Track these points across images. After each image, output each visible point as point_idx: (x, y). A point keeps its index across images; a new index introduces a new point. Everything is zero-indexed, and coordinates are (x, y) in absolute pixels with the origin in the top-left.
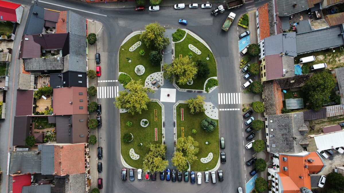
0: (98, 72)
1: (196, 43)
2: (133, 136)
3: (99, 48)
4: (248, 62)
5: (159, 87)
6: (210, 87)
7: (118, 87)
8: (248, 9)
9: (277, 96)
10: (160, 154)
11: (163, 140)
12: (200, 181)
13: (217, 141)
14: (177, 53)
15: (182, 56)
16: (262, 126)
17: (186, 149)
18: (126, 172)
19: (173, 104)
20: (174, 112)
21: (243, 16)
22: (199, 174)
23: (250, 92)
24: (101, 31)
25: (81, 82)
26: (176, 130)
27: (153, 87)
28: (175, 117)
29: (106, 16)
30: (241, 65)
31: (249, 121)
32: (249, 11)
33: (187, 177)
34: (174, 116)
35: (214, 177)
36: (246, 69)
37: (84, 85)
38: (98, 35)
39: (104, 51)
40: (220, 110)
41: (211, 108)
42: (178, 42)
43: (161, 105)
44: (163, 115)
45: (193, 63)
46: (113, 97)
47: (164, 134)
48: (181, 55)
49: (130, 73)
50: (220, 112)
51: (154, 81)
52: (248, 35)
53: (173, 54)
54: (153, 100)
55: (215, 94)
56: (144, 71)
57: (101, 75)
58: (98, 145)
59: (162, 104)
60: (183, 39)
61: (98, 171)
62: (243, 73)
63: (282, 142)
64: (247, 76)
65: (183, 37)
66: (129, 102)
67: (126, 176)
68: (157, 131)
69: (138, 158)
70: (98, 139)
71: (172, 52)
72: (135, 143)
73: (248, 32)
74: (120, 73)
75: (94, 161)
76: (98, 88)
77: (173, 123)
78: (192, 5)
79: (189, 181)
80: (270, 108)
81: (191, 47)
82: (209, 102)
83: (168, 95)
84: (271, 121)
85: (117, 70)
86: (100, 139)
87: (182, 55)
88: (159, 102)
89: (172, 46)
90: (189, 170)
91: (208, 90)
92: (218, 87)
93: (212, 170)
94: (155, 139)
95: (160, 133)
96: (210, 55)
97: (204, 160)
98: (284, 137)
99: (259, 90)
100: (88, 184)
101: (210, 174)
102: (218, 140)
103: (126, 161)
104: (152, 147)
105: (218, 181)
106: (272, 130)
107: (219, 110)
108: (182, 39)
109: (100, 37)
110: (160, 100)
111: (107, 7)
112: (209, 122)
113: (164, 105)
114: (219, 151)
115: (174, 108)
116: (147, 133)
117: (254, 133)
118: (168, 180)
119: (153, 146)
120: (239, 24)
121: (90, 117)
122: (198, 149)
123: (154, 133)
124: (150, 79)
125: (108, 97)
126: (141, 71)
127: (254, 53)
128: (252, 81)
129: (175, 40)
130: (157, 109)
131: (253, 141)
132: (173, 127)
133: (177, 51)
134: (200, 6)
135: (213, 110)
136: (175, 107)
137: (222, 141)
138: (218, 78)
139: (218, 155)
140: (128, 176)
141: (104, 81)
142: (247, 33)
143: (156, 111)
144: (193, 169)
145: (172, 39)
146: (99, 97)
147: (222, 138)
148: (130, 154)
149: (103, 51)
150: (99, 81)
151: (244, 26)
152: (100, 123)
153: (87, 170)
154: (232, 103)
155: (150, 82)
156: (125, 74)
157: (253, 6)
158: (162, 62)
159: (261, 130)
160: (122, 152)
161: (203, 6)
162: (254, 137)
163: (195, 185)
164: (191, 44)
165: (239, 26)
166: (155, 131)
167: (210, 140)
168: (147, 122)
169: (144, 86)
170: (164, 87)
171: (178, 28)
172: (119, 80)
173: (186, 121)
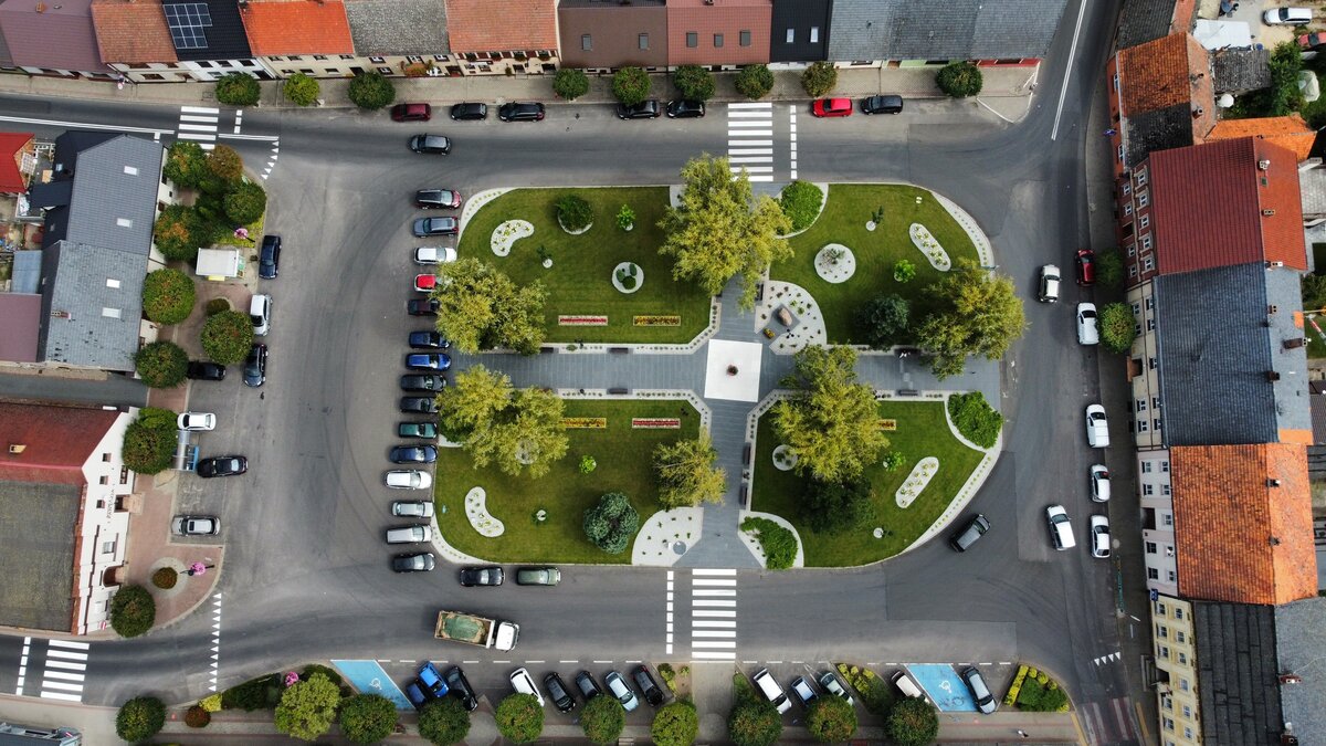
0: (830, 107)
1: (945, 489)
2: (579, 232)
3: (922, 111)
4: (861, 696)
5: (767, 335)
6: (763, 538)
7: (770, 179)
8: (1091, 712)
10: (502, 323)
11: (561, 348)
12: (398, 479)
13: (547, 554)
14: (903, 409)
15: (891, 428)
16: (597, 734)
17: (516, 424)
18: (447, 206)
19: (700, 390)
20: (667, 391)
21: (1059, 689)
22: (425, 481)
23: (739, 697)
24: (992, 119)
25: (790, 38)
26: (597, 398)
27: (768, 313)
28: (649, 395)
29: (1054, 137)
30: (849, 668)
31: (619, 687)
32: (1082, 714)
33: (418, 434)
34: (651, 391)
35: (411, 535)
36: (834, 686)
37: (779, 52)
38: (976, 105)
39: (911, 127)
40: (670, 575)
41: (677, 536)
42: (948, 416)
43: (694, 340)
44: (656, 348)
45: (855, 463)
47: (583, 351)
48: (892, 425)
49: (825, 227)
50: (661, 572)
51: (792, 315)
52: (978, 704)
53: (900, 393)
54: (715, 313)
55: (737, 557)
56: (829, 278)
57: (818, 116)
58: (550, 107)
59: (699, 345)
60: (960, 437)
61: (457, 106)
62: (816, 675)
64: (804, 690)
65: (967, 436)
66: (706, 207)
67: (433, 206)
68: (595, 324)
69: (496, 250)
70: (573, 106)
71: (908, 390)
72: (555, 242)
73: (991, 706)
74: (824, 187)
75: (494, 93)
76: (769, 105)
77: (622, 386)
78: (1102, 475)
79: (402, 441)
81: (927, 470)
82: (704, 532)
83: (733, 371)
85: (839, 177)
86: (575, 112)
87: (895, 429)
88: (706, 334)
89: (933, 393)
90: (443, 442)
91: (752, 529)
92: (760, 571)
93: (437, 530)
94: (566, 317)
96: (896, 545)
97: (476, 501)
99: (742, 735)
100: (411, 67)
101: (421, 523)
102: (551, 558)
103: (487, 206)
104: (534, 294)
105: (394, 550)
107: (669, 569)
108: (961, 432)
109: (968, 115)
110: (716, 337)
111: (1090, 140)
112: (619, 520)
113: (697, 352)
114: (509, 560)
115: (682, 391)
116: (590, 286)
117: (571, 706)
118: (408, 360)
119: (534, 298)
120: (1023, 672)
121: (657, 77)
122: (517, 474)
123: (589, 314)
124: (798, 300)
125: (731, 143)
126: (831, 267)
127: (899, 721)
128: (782, 708)
129: (957, 402)
130: (680, 328)
131: (541, 701)
132: (610, 387)
133: (910, 412)
134: (1101, 509)
135: (670, 545)
136: (686, 395)
137: (545, 573)
138: (798, 570)
139: (493, 556)
140: (432, 213)
141: (793, 128)
142: (986, 700)
143: (674, 321)
144: (446, 458)
145: (962, 393)
146: (732, 111)
147: (557, 577)
148: (513, 223)
150: (793, 108)
151: (1014, 691)
152: (633, 112)
153: (462, 63)
154: (695, 624)
155: (785, 300)
156: (822, 208)
157: (1104, 736)
158: (864, 349)
160: (521, 194)
161: (1098, 521)
162: (556, 703)
163: (385, 463)
164: (939, 469)
165: (1017, 670)
166: (596, 317)
167: (552, 527)
168: (632, 287)
169: (771, 278)
170: (767, 353)
171: (1008, 417)
172: (795, 182)
173: (629, 436)
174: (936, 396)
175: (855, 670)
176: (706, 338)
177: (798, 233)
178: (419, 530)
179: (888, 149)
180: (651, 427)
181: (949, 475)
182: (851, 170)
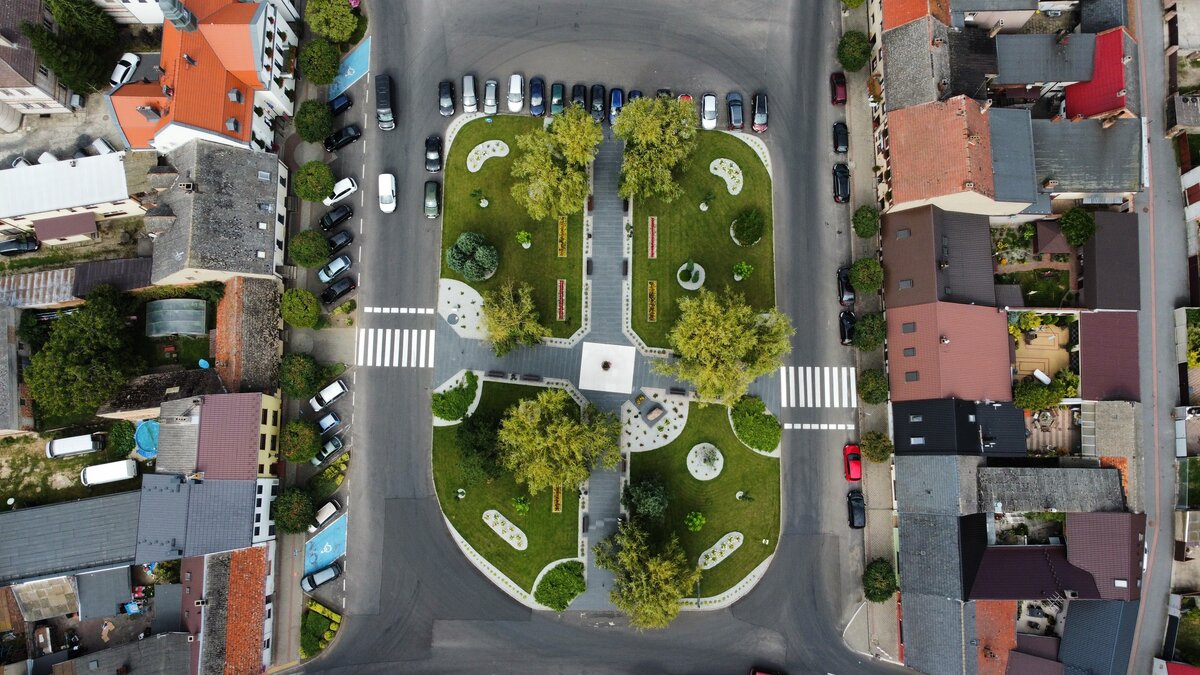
0: (854, 460)
1: (498, 555)
2: (732, 233)
3: (852, 549)
4: (320, 474)
6: (459, 390)
7: (784, 404)
9: (233, 339)
10: (639, 154)
11: (629, 219)
12: (516, 85)
13: (451, 208)
14: (571, 519)
15: (554, 507)
16: (296, 242)
17: (551, 168)
18: (753, 119)
19: (590, 338)
20: (589, 310)
21: (320, 650)
22: (515, 106)
23: (324, 367)
24: (846, 616)
25: (914, 419)
26: (584, 250)
27: (659, 399)
28: (586, 294)
30: (346, 463)
31: (338, 265)
33: (555, 100)
34: (590, 296)
35: (469, 98)
36: (330, 448)
38: (859, 600)
39: (836, 538)
40: (430, 311)
41: (464, 317)
42: (565, 561)
43: (634, 333)
44: (628, 300)
45: (514, 458)
46: (801, 369)
47: (625, 238)
48: (557, 509)
49: (739, 453)
50: (433, 303)
51: (657, 420)
52: (310, 577)
53: (586, 518)
54: (659, 352)
55: (444, 367)
56: (691, 456)
57: (845, 449)
58: (848, 209)
59: (630, 338)
60: (545, 571)
61: (845, 127)
62: (341, 434)
63: (236, 181)
64: (328, 421)
65: (546, 578)
67: (753, 108)
68: (650, 248)
69: (715, 163)
70: (849, 228)
71: (588, 524)
72: (723, 213)
73: (308, 587)
74: (776, 453)
75: (860, 159)
76: (854, 405)
77: (595, 271)
79: (549, 87)
80: (261, 302)
81: (517, 539)
82: (466, 340)
83: (606, 366)
84: (261, 255)
85: (787, 468)
86: (843, 231)
87: (554, 511)
90: (548, 121)
91: (468, 382)
92: (432, 388)
93: (474, 118)
94: (656, 223)
95: (637, 242)
96: (451, 508)
97: (497, 149)
98: (225, 198)
99: (291, 363)
100: (877, 84)
101: (480, 104)
102: (448, 211)
103: (755, 155)
105: (458, 83)
106: (263, 226)
107: (436, 310)
108: (549, 572)
109: (849, 595)
110: (638, 353)
112: (473, 261)
113: (624, 336)
114: (447, 176)
115: (589, 322)
116: (684, 243)
117: (325, 226)
118: (618, 90)
120: (336, 618)
121: (878, 304)
122: (512, 173)
123: (659, 242)
124: (671, 426)
125: (817, 369)
126: (702, 458)
127: (295, 498)
128: (314, 402)
129: (576, 568)
130: (646, 321)
131: (328, 202)
132: (594, 260)
133: (568, 525)
135: (455, 311)
136: (586, 326)
137: (435, 206)
138: (431, 421)
139: (451, 163)
140: (748, 108)
141: (833, 427)
142: (312, 582)
143: (652, 316)
144: (534, 124)
145: (585, 574)
146: (849, 371)
147: (431, 215)
148: (740, 177)
149: (838, 537)
150: (852, 427)
151: (319, 608)
152: (844, 280)
153: (882, 128)
154: (389, 331)
155: (671, 415)
156: (757, 451)
158: (626, 484)
159: (302, 230)
160: (766, 184)
162: (328, 216)
163: (530, 75)
164: (517, 551)
165: (337, 613)
166: (655, 249)
167: (473, 211)
168: (681, 278)
169: (691, 403)
170: (623, 397)
171: (563, 617)
172: (781, 427)
173: (551, 277)
174: (582, 550)
175: (343, 467)
176: (637, 344)
177: (733, 428)
178: (473, 101)
179: (814, 515)
180: (558, 296)
181: (511, 559)
182: (794, 479)
